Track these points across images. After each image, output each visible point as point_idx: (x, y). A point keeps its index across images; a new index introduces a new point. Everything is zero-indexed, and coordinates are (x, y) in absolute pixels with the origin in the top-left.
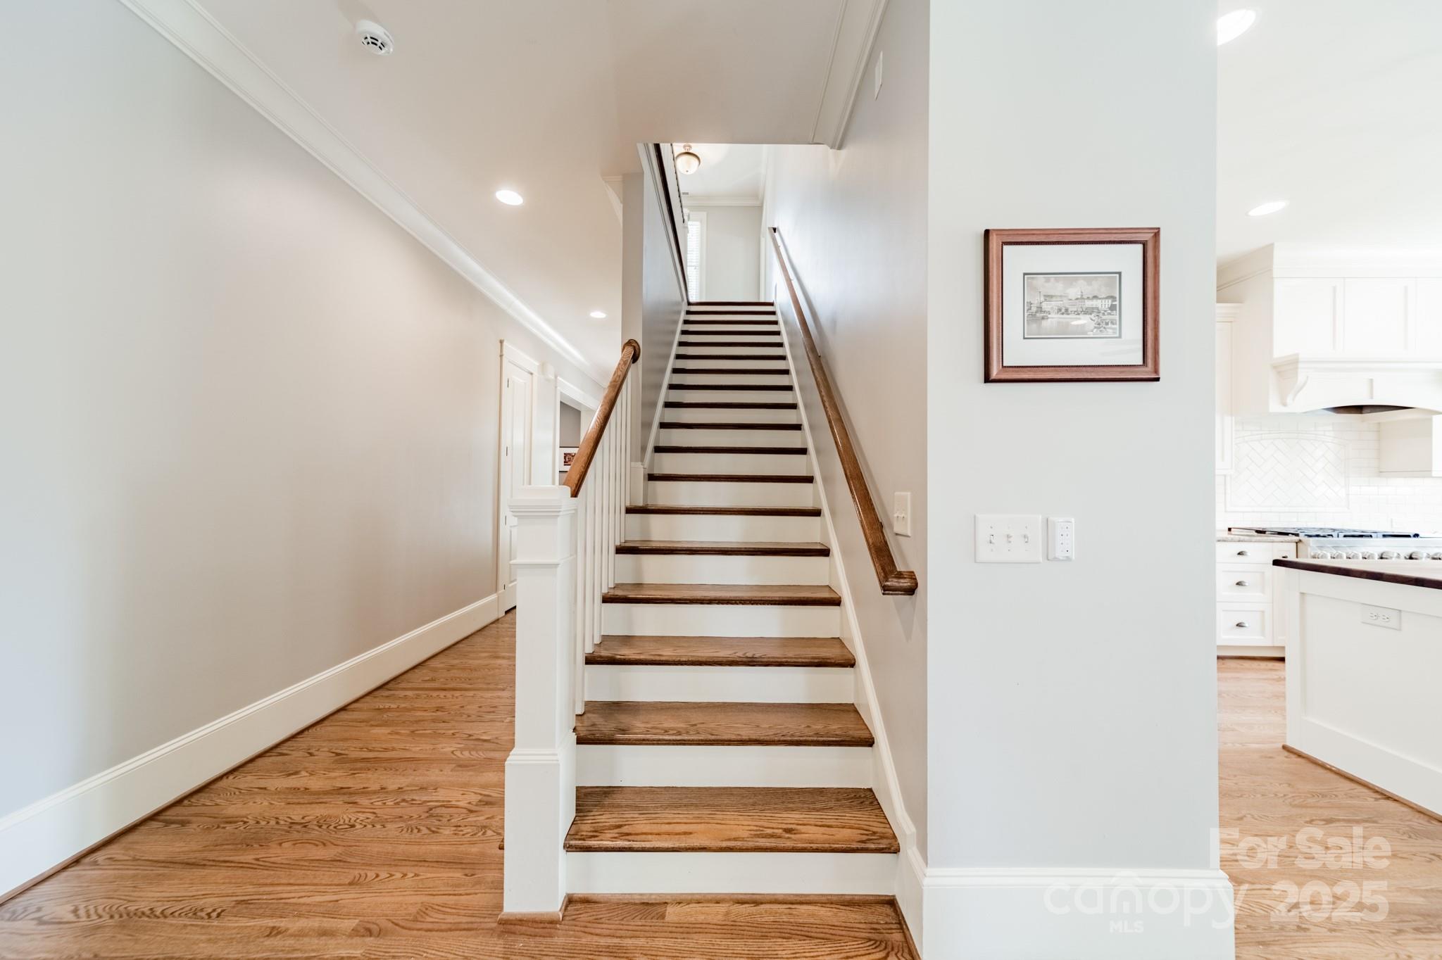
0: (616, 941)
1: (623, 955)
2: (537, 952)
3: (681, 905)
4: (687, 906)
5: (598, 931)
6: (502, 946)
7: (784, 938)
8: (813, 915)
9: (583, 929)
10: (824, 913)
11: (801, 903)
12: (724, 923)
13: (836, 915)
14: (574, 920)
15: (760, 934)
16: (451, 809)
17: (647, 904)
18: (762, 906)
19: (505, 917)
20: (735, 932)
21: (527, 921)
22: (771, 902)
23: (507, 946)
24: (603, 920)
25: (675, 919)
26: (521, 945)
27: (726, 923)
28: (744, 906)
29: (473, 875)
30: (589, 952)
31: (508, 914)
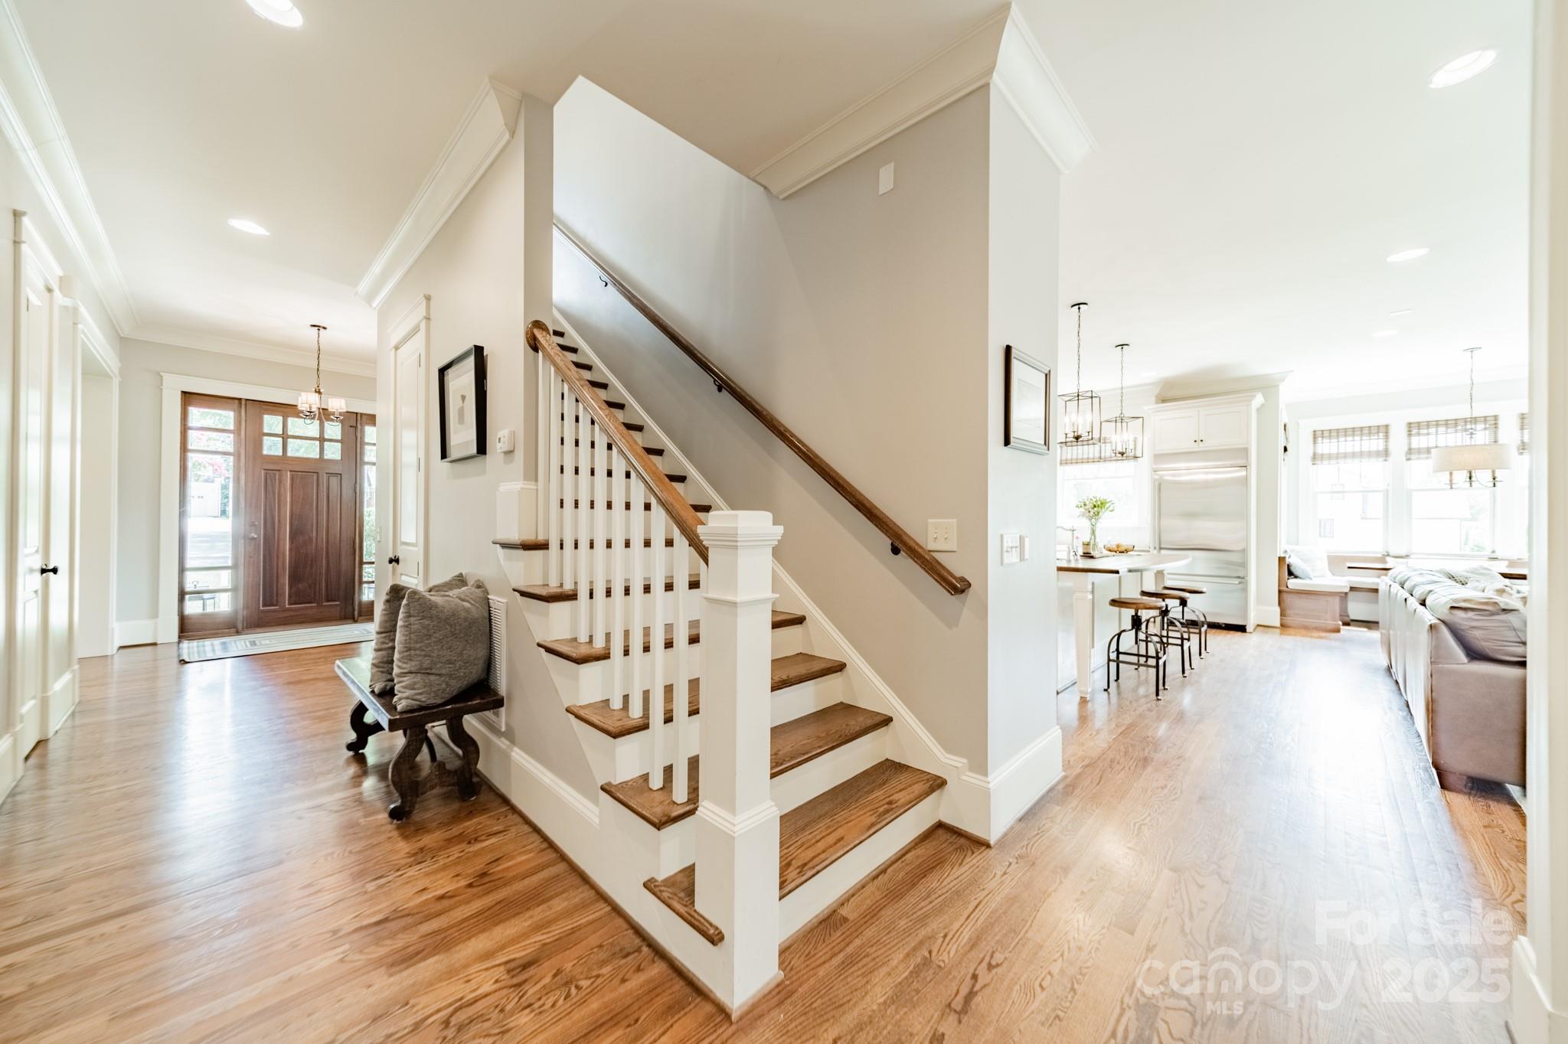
0: (841, 956)
1: (860, 958)
2: (802, 1009)
3: (846, 905)
4: (850, 903)
5: (818, 963)
6: (768, 1030)
7: (923, 878)
8: (918, 857)
9: (808, 969)
10: (919, 851)
11: (904, 855)
12: (884, 895)
13: (927, 849)
14: (792, 969)
15: (910, 885)
16: (478, 1003)
17: (824, 920)
18: (889, 871)
19: (739, 1013)
20: (898, 893)
21: (760, 1000)
22: (890, 866)
23: (772, 1027)
24: (812, 953)
25: (856, 915)
26: (782, 1016)
27: (885, 893)
28: (879, 878)
29: (637, 1021)
30: (837, 976)
31: (740, 1007)
